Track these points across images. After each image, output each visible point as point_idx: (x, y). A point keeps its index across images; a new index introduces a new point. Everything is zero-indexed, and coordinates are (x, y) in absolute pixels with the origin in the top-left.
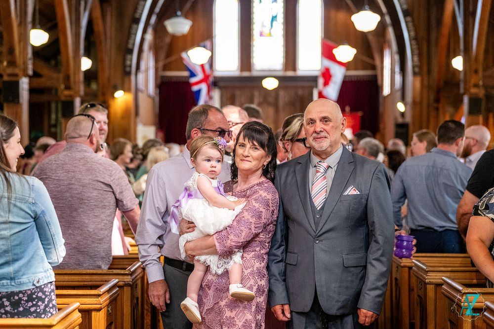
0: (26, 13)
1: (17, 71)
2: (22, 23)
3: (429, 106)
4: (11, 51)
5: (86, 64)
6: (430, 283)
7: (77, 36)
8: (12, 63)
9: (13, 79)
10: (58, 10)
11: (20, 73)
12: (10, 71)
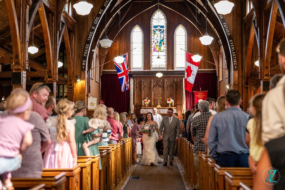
0: (25, 37)
1: (20, 67)
2: (23, 42)
3: (242, 86)
4: (17, 57)
5: (60, 64)
6: (234, 186)
7: (55, 49)
8: (17, 63)
9: (17, 71)
10: (45, 35)
11: (22, 68)
12: (16, 67)
